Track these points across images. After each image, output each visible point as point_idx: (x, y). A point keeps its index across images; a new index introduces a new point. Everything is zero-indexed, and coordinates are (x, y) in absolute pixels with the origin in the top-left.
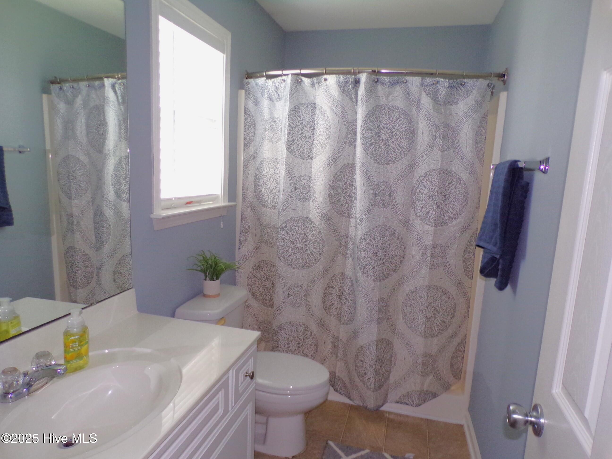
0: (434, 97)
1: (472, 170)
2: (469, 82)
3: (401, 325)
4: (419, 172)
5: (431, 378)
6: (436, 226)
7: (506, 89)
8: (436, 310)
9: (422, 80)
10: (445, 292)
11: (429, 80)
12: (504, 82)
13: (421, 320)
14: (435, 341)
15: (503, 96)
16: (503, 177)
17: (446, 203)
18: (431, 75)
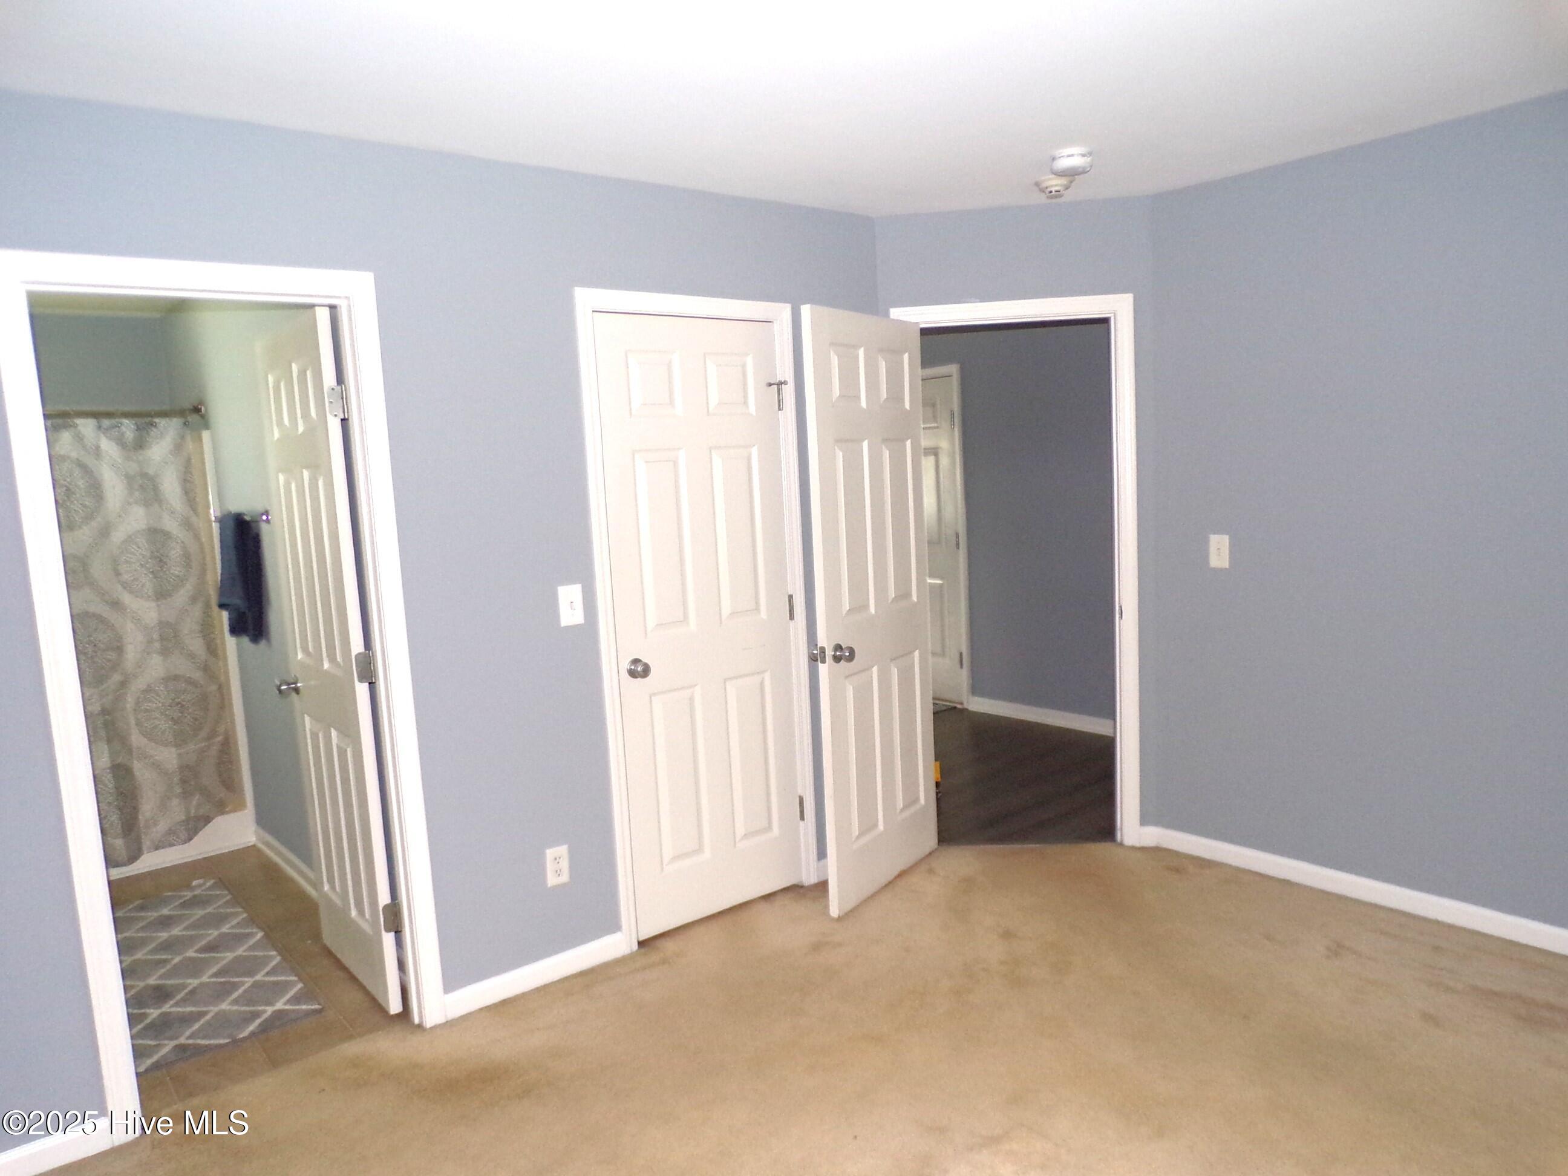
0: (121, 442)
1: (187, 524)
2: (162, 422)
3: (136, 739)
4: (118, 536)
5: (197, 797)
6: (158, 599)
7: (207, 426)
8: (183, 706)
9: (98, 422)
10: (190, 682)
11: (106, 422)
12: (203, 417)
13: (164, 725)
14: (192, 746)
15: (206, 435)
16: (230, 533)
17: (165, 569)
18: (109, 415)
